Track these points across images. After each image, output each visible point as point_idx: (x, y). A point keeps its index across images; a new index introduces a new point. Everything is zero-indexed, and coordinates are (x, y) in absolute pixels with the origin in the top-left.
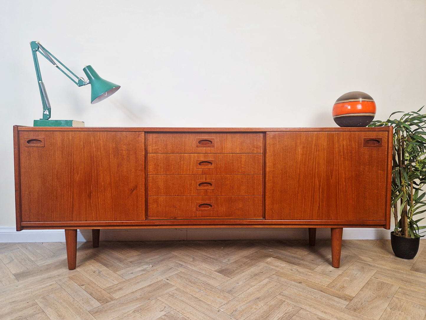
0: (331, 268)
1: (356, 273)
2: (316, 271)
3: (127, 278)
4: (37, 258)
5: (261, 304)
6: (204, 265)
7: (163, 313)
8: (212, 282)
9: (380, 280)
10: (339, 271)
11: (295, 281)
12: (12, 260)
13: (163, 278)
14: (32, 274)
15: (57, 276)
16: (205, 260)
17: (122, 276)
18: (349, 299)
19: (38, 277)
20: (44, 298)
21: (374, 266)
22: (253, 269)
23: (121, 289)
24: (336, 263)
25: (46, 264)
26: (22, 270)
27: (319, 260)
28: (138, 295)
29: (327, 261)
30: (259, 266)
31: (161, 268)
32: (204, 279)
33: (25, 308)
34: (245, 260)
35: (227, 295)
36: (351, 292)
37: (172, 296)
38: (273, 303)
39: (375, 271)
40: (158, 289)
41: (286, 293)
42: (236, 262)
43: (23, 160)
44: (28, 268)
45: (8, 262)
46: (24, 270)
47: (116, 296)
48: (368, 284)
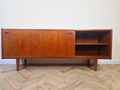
0: (94, 71)
1: (101, 72)
2: (89, 72)
3: (34, 73)
4: (8, 68)
5: (73, 80)
6: (57, 70)
7: (44, 82)
8: (59, 74)
9: (108, 74)
10: (97, 72)
11: (83, 74)
13: (45, 73)
14: (6, 72)
15: (13, 73)
16: (57, 69)
17: (32, 73)
19: (8, 73)
20: (9, 78)
22: (71, 71)
23: (32, 76)
24: (96, 70)
25: (10, 69)
26: (3, 71)
27: (90, 69)
28: (37, 77)
29: (93, 69)
30: (73, 70)
31: (44, 71)
32: (57, 73)
33: (3, 80)
34: (69, 69)
35: (63, 77)
36: (100, 77)
37: (47, 78)
38: (77, 80)
39: (107, 72)
40: (43, 76)
41: (81, 77)
42: (66, 69)
43: (4, 38)
44: (5, 70)
47: (30, 78)
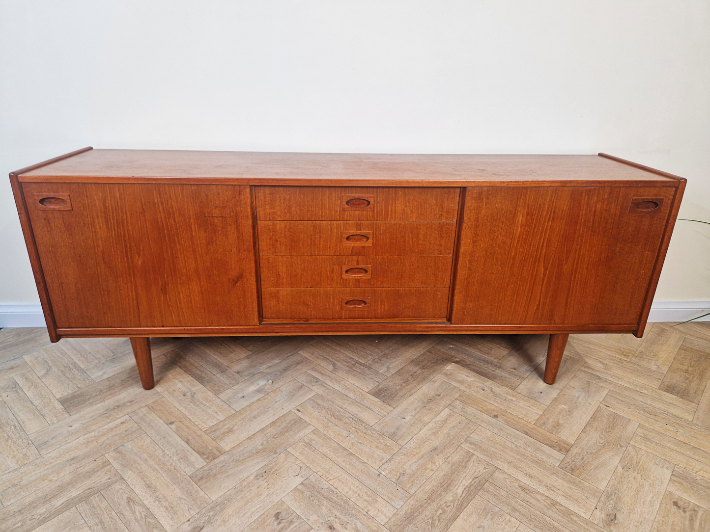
0: (542, 385)
1: (577, 395)
2: (519, 392)
3: (238, 407)
4: (88, 362)
5: (439, 460)
6: (352, 381)
7: (299, 480)
8: (365, 416)
9: (611, 410)
10: (553, 392)
11: (488, 413)
12: (48, 368)
13: (290, 407)
14: (89, 399)
15: (129, 404)
16: (352, 368)
17: (228, 402)
18: (564, 448)
19: (100, 406)
20: (116, 450)
21: (606, 381)
22: (426, 389)
23: (230, 431)
24: (549, 376)
25: (105, 376)
26: (70, 392)
27: (524, 369)
28: (258, 442)
29: (536, 369)
30: (434, 382)
31: (285, 385)
32: (353, 409)
33: (94, 472)
34: (413, 369)
35: (389, 442)
36: (568, 435)
37: (309, 445)
38: (456, 458)
39: (606, 392)
40: (287, 429)
41: (475, 437)
42: (399, 373)
43: (38, 232)
44: (79, 387)
45: (43, 372)
46: (74, 391)
47: (227, 444)
48: (593, 417)
